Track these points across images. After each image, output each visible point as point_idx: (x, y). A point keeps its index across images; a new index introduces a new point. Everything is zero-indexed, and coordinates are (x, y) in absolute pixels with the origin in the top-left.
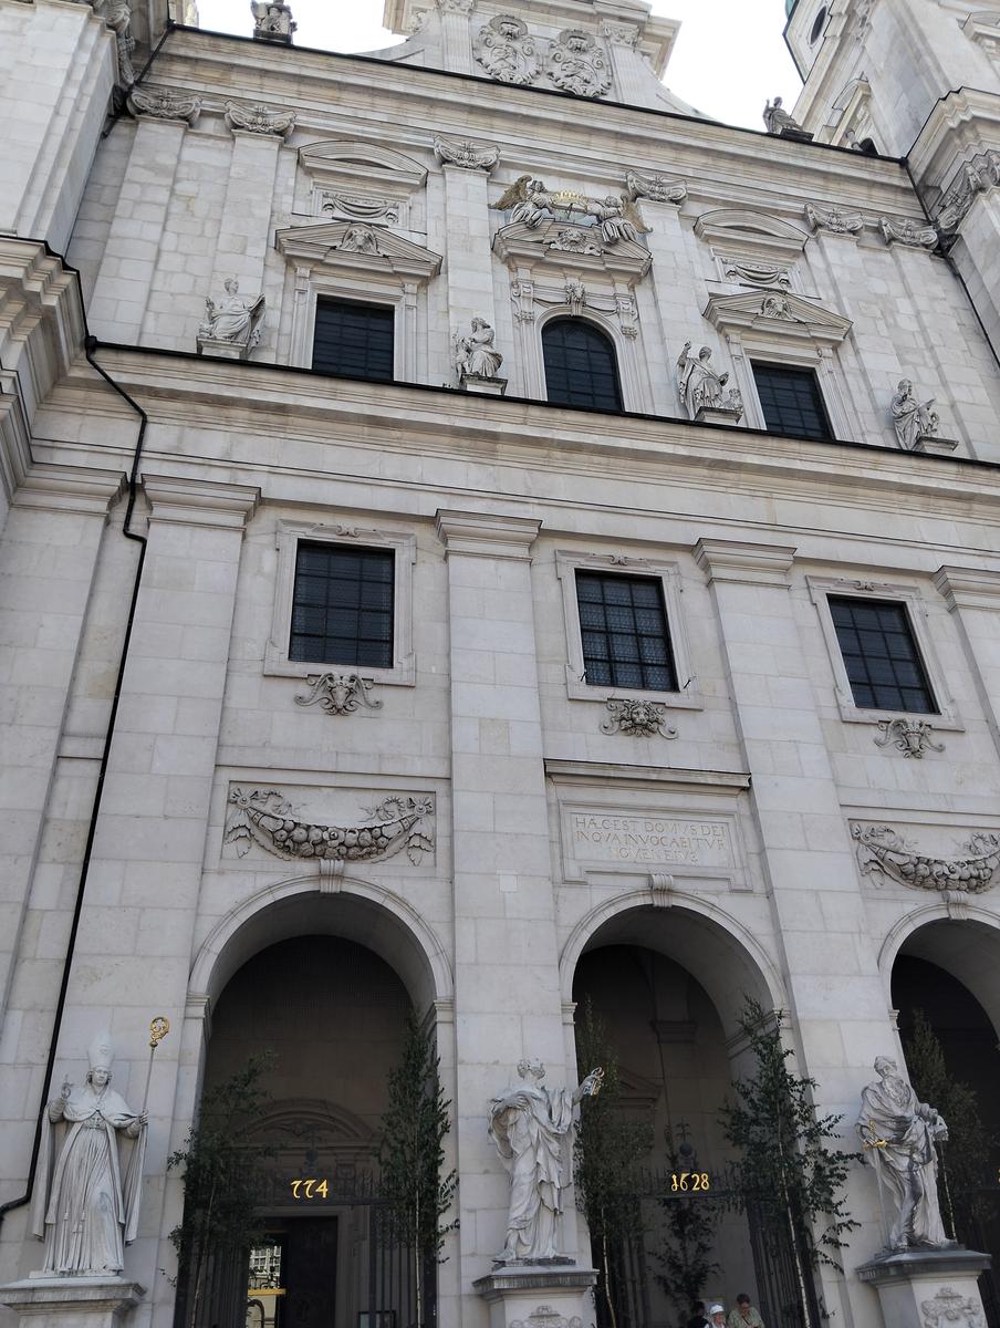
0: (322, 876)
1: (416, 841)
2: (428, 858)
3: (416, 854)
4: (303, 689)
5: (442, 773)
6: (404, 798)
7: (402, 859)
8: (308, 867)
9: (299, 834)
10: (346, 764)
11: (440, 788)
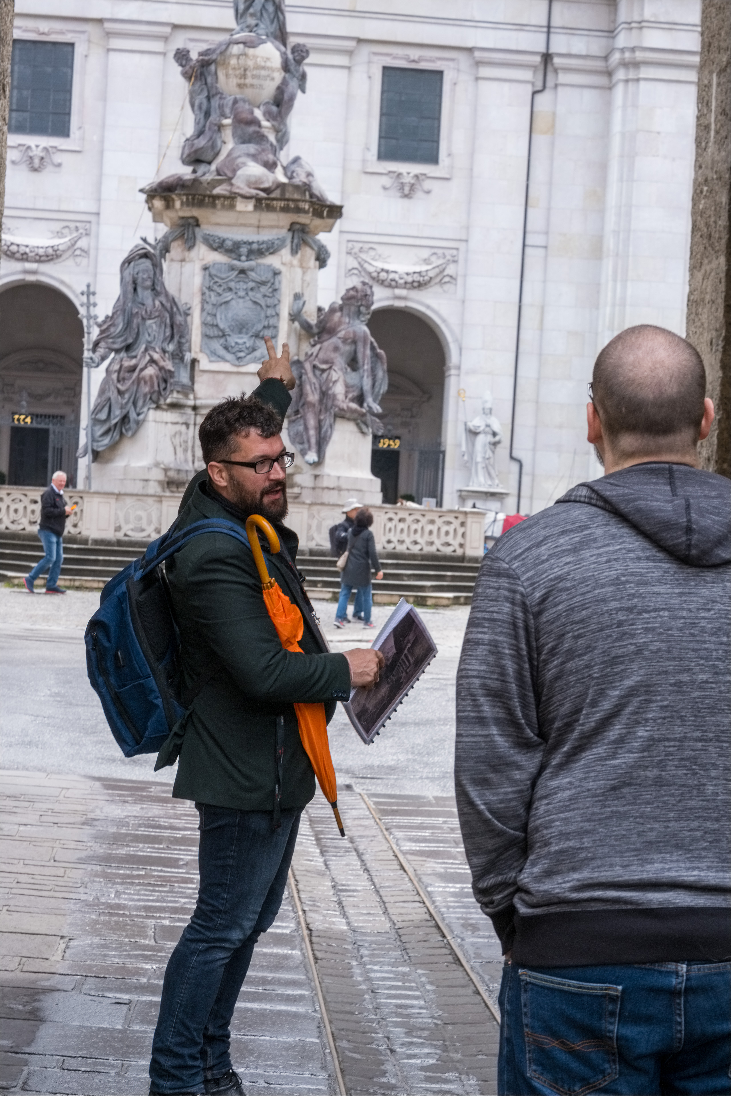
0: (26, 271)
1: (78, 252)
2: (84, 261)
3: (78, 259)
4: (15, 154)
5: (94, 210)
6: (72, 225)
7: (70, 262)
8: (19, 266)
9: (14, 248)
10: (40, 205)
11: (92, 218)
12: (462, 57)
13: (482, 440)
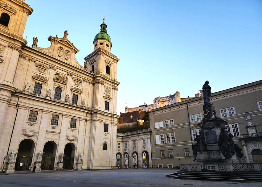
0: (28, 138)
4: (29, 124)
6: (35, 132)
7: (34, 137)
9: (27, 135)
11: (38, 132)
12: (78, 118)
13: (80, 157)
